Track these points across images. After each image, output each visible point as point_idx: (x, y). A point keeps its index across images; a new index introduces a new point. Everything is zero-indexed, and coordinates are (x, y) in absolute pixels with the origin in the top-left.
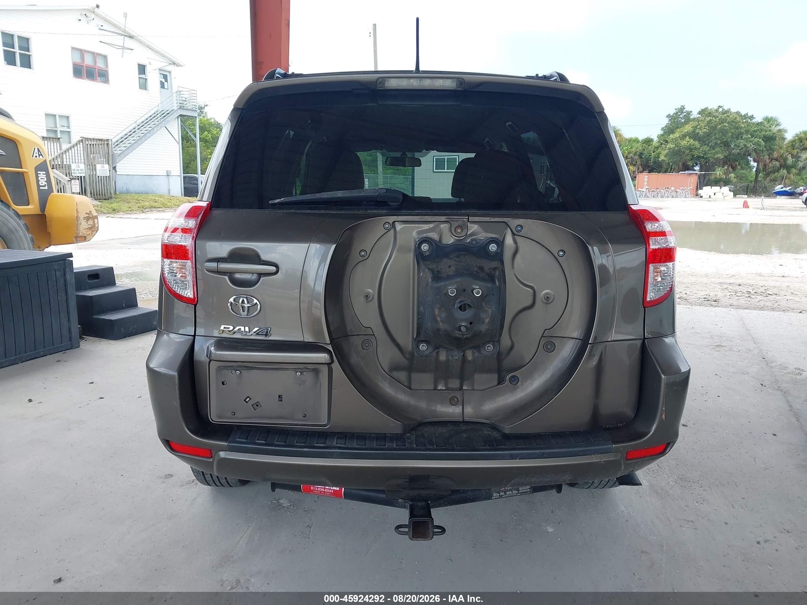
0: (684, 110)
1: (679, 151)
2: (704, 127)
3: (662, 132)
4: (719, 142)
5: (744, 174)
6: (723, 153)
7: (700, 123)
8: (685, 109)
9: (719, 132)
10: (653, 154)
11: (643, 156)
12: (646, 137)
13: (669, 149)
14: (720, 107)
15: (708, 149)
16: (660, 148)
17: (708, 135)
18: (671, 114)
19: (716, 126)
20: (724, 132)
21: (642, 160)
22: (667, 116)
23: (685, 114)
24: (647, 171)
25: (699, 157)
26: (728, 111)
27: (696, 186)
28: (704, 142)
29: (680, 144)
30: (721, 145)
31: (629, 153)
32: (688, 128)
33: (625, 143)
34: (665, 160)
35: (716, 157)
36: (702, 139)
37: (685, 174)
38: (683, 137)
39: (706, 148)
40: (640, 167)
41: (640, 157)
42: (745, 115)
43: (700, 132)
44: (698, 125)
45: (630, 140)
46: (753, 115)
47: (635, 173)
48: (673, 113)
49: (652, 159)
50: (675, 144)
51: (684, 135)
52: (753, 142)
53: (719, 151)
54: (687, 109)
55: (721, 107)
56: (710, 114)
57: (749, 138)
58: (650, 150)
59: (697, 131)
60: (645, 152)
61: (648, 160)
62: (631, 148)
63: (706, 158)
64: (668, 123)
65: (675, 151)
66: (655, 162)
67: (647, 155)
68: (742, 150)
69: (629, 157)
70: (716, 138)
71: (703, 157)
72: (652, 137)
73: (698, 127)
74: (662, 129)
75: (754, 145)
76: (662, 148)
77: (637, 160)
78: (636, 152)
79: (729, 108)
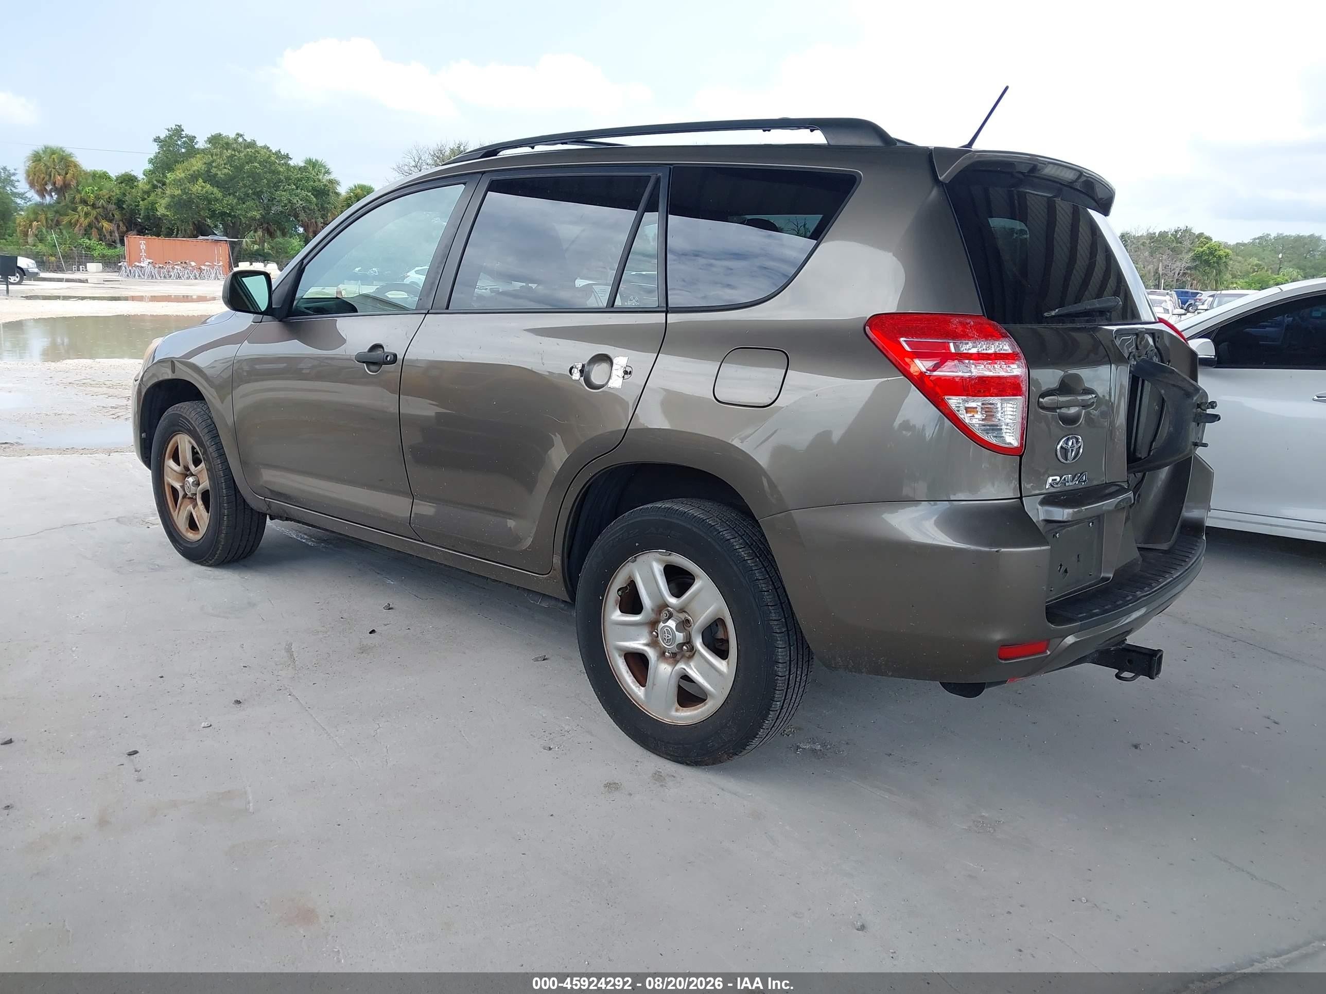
0: (183, 133)
1: (190, 201)
2: (223, 165)
3: (149, 167)
4: (250, 191)
5: (281, 243)
6: (259, 211)
7: (215, 157)
8: (183, 130)
9: (248, 177)
10: (141, 202)
11: (124, 206)
12: (123, 172)
13: (173, 196)
14: (239, 135)
15: (235, 201)
16: (153, 195)
17: (231, 178)
18: (162, 137)
19: (242, 166)
20: (255, 177)
21: (124, 212)
22: (155, 140)
23: (184, 139)
24: (135, 232)
25: (223, 214)
26: (252, 144)
27: (228, 260)
28: (228, 188)
29: (189, 189)
30: (253, 197)
31: (98, 198)
32: (197, 164)
33: (87, 180)
34: (168, 216)
35: (249, 215)
36: (226, 185)
37: (208, 240)
38: (194, 178)
39: (232, 200)
40: (121, 224)
41: (119, 208)
42: (276, 153)
43: (219, 173)
44: (213, 162)
45: (94, 175)
46: (287, 154)
47: (114, 234)
48: (165, 136)
49: (142, 212)
50: (181, 190)
51: (192, 176)
52: (300, 195)
53: (252, 206)
54: (188, 131)
55: (241, 136)
56: (227, 145)
57: (293, 190)
58: (136, 197)
59: (214, 171)
60: (127, 198)
61: (134, 212)
62: (100, 189)
63: (234, 215)
64: (157, 151)
65: (182, 201)
66: (147, 218)
67: (131, 205)
68: (286, 208)
69: (97, 206)
70: (245, 186)
71: (229, 215)
72: (133, 173)
73: (214, 164)
74: (151, 161)
75: (301, 200)
76: (157, 194)
77: (114, 212)
78: (109, 198)
79: (252, 139)
